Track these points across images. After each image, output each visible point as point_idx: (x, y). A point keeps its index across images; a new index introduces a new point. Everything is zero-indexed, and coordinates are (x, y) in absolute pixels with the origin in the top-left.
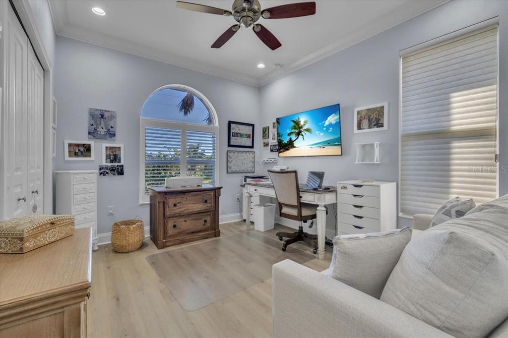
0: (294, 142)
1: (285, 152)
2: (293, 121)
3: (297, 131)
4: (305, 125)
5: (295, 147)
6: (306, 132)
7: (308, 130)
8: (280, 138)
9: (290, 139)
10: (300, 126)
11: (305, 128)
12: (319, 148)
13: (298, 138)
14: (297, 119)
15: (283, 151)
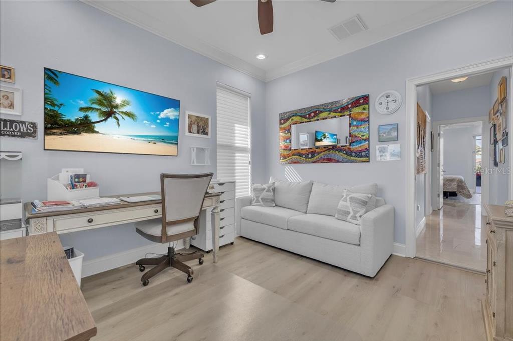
0: (95, 125)
1: (65, 137)
2: (98, 93)
3: (104, 110)
4: (123, 106)
5: (97, 133)
6: (125, 117)
7: (128, 115)
8: (56, 109)
9: (86, 117)
10: (114, 104)
11: (124, 110)
12: (147, 143)
13: (105, 120)
14: (108, 92)
15: (61, 134)
